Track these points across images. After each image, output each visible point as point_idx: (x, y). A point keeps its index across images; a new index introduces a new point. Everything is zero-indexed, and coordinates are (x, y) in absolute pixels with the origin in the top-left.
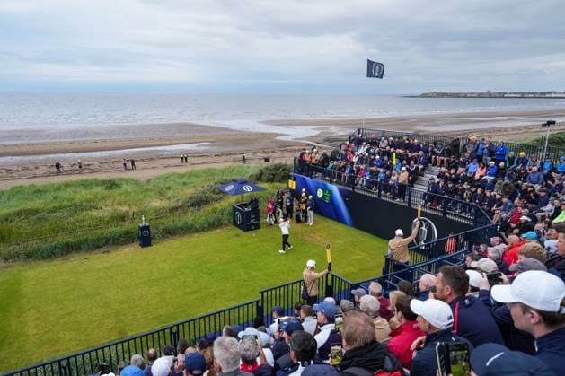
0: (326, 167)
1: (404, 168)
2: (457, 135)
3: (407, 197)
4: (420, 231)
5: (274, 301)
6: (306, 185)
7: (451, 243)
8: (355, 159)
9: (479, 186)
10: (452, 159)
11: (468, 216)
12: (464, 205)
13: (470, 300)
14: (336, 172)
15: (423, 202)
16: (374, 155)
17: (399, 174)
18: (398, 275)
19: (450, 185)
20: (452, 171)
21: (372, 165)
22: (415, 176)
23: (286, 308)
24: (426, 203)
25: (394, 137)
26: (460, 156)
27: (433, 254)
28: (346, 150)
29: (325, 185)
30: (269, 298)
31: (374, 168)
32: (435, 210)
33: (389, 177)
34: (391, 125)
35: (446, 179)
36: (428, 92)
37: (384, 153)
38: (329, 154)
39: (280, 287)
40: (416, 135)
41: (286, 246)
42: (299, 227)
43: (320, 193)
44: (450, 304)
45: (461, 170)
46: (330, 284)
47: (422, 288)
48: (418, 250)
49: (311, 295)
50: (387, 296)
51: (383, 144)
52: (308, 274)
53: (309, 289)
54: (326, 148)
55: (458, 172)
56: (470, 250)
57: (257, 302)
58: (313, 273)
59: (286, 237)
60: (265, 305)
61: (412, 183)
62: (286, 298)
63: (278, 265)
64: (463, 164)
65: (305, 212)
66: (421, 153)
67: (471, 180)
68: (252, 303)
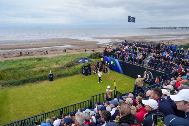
0: (114, 53)
1: (141, 54)
2: (160, 42)
3: (142, 64)
4: (147, 75)
5: (96, 100)
6: (107, 60)
7: (157, 80)
8: (124, 51)
9: (167, 60)
10: (158, 50)
11: (163, 70)
12: (162, 67)
13: (163, 99)
14: (118, 55)
15: (147, 65)
16: (131, 49)
17: (139, 56)
18: (139, 91)
19: (157, 60)
20: (158, 55)
21: (130, 53)
22: (145, 56)
23: (100, 102)
24: (149, 66)
25: (138, 43)
26: (160, 49)
27: (151, 83)
28: (121, 47)
29: (114, 60)
30: (94, 99)
31: (131, 54)
32: (152, 68)
33: (136, 57)
34: (136, 39)
35: (156, 58)
36: (149, 27)
37: (134, 49)
38: (115, 49)
39: (98, 95)
40: (145, 42)
41: (100, 80)
42: (105, 74)
43: (112, 62)
44: (156, 100)
45: (161, 54)
46: (115, 94)
47: (147, 95)
48: (146, 82)
49: (109, 98)
50: (135, 98)
51: (134, 45)
52: (108, 90)
53: (108, 96)
54: (114, 47)
55: (160, 55)
56: (164, 82)
57: (90, 100)
58: (110, 90)
59: (100, 78)
60: (93, 101)
61: (144, 59)
62: (100, 99)
63: (97, 87)
64: (162, 52)
65: (107, 69)
66: (147, 48)
67: (164, 58)
68: (88, 101)
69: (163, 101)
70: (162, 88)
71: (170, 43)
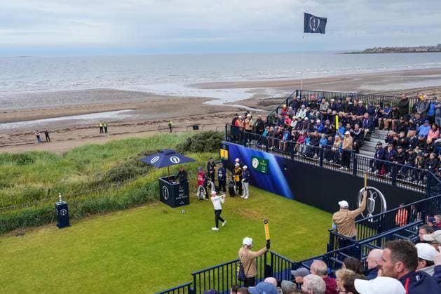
0: (261, 133)
1: (347, 133)
2: (406, 94)
3: (352, 165)
4: (368, 202)
5: (207, 284)
6: (240, 155)
7: (402, 214)
8: (293, 124)
9: (431, 151)
10: (401, 121)
11: (420, 183)
12: (416, 172)
13: (421, 277)
14: (273, 138)
15: (369, 170)
16: (315, 119)
17: (342, 139)
18: (344, 251)
19: (400, 150)
20: (402, 134)
21: (312, 130)
22: (360, 141)
23: (221, 291)
24: (373, 171)
25: (336, 98)
26: (409, 118)
27: (382, 227)
28: (283, 114)
29: (261, 154)
30: (202, 281)
31: (315, 133)
32: (384, 178)
33: (331, 143)
34: (332, 85)
35: (395, 144)
37: (325, 117)
38: (264, 119)
39: (213, 269)
40: (360, 95)
41: (219, 221)
42: (233, 200)
43: (255, 163)
44: (400, 280)
45: (410, 133)
46: (269, 263)
47: (371, 265)
48: (366, 223)
49: (249, 276)
50: (333, 275)
51: (324, 106)
52: (244, 253)
53: (246, 270)
54: (260, 113)
55: (408, 136)
56: (424, 222)
57: (189, 285)
58: (250, 251)
59: (218, 212)
60: (198, 288)
61: (357, 149)
62: (221, 280)
63: (211, 244)
64: (414, 127)
65: (239, 184)
66: (366, 115)
67: (422, 144)
68: (183, 287)
69: (420, 283)
70: (419, 241)
71: (437, 96)
